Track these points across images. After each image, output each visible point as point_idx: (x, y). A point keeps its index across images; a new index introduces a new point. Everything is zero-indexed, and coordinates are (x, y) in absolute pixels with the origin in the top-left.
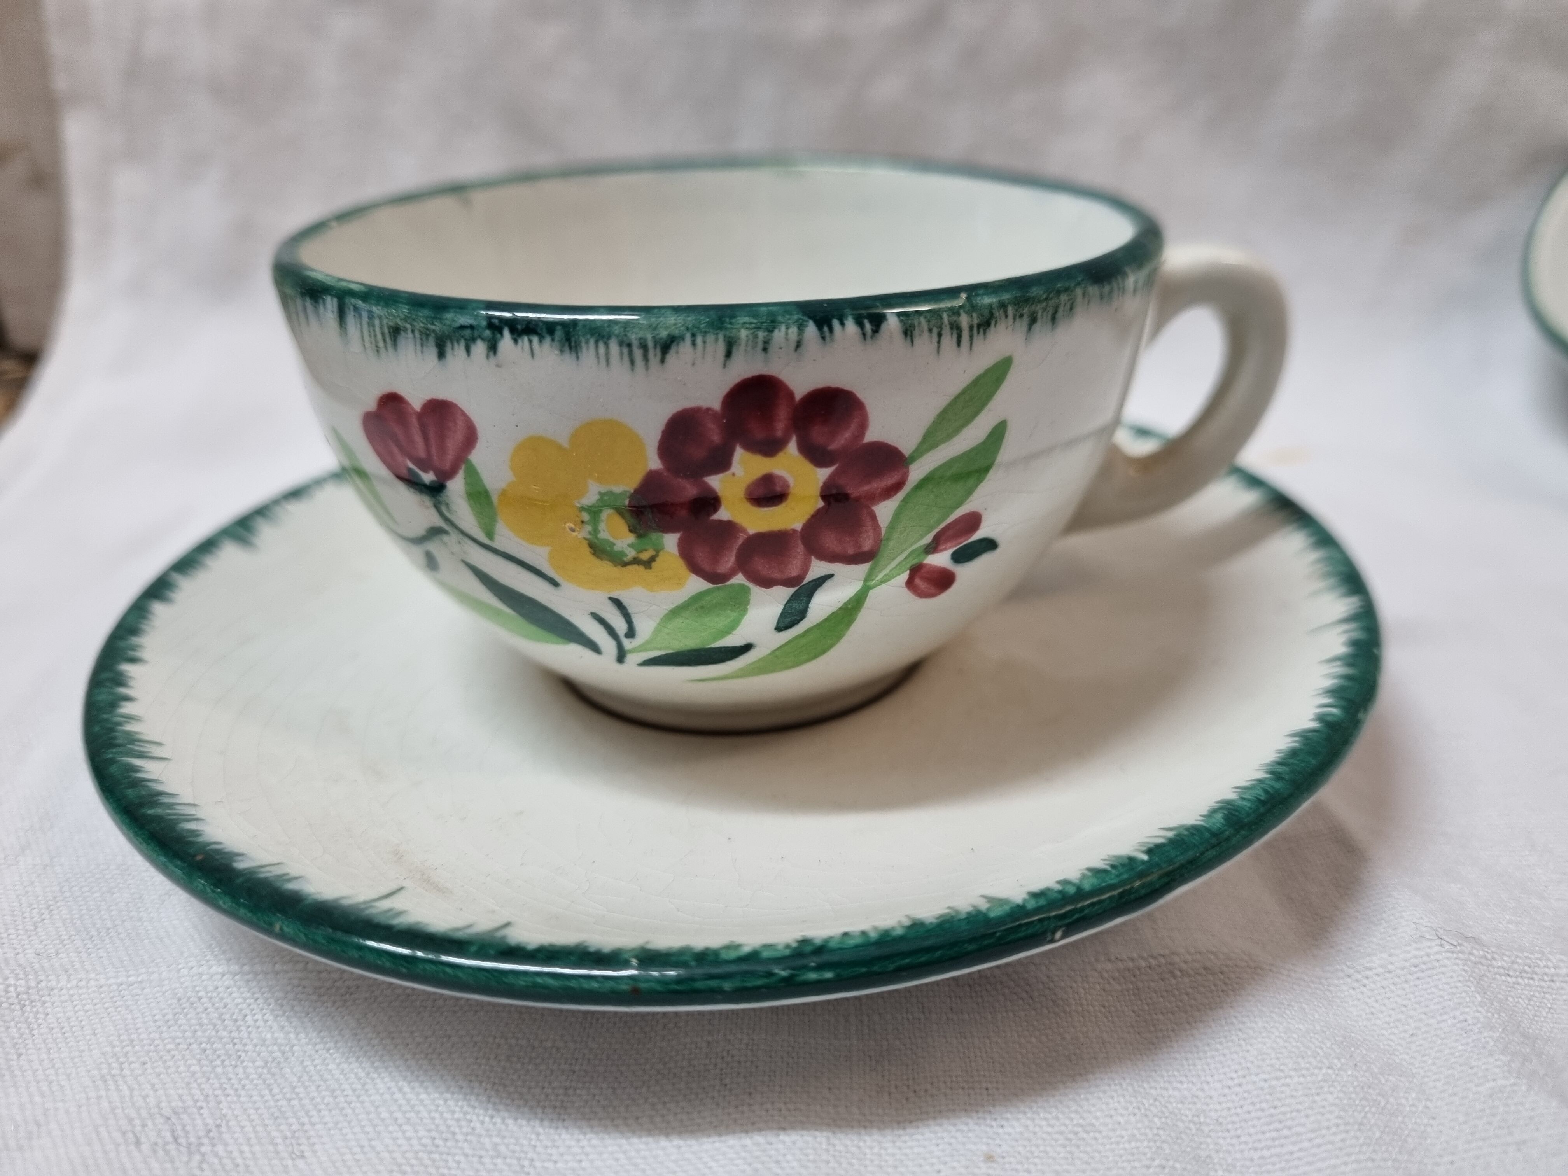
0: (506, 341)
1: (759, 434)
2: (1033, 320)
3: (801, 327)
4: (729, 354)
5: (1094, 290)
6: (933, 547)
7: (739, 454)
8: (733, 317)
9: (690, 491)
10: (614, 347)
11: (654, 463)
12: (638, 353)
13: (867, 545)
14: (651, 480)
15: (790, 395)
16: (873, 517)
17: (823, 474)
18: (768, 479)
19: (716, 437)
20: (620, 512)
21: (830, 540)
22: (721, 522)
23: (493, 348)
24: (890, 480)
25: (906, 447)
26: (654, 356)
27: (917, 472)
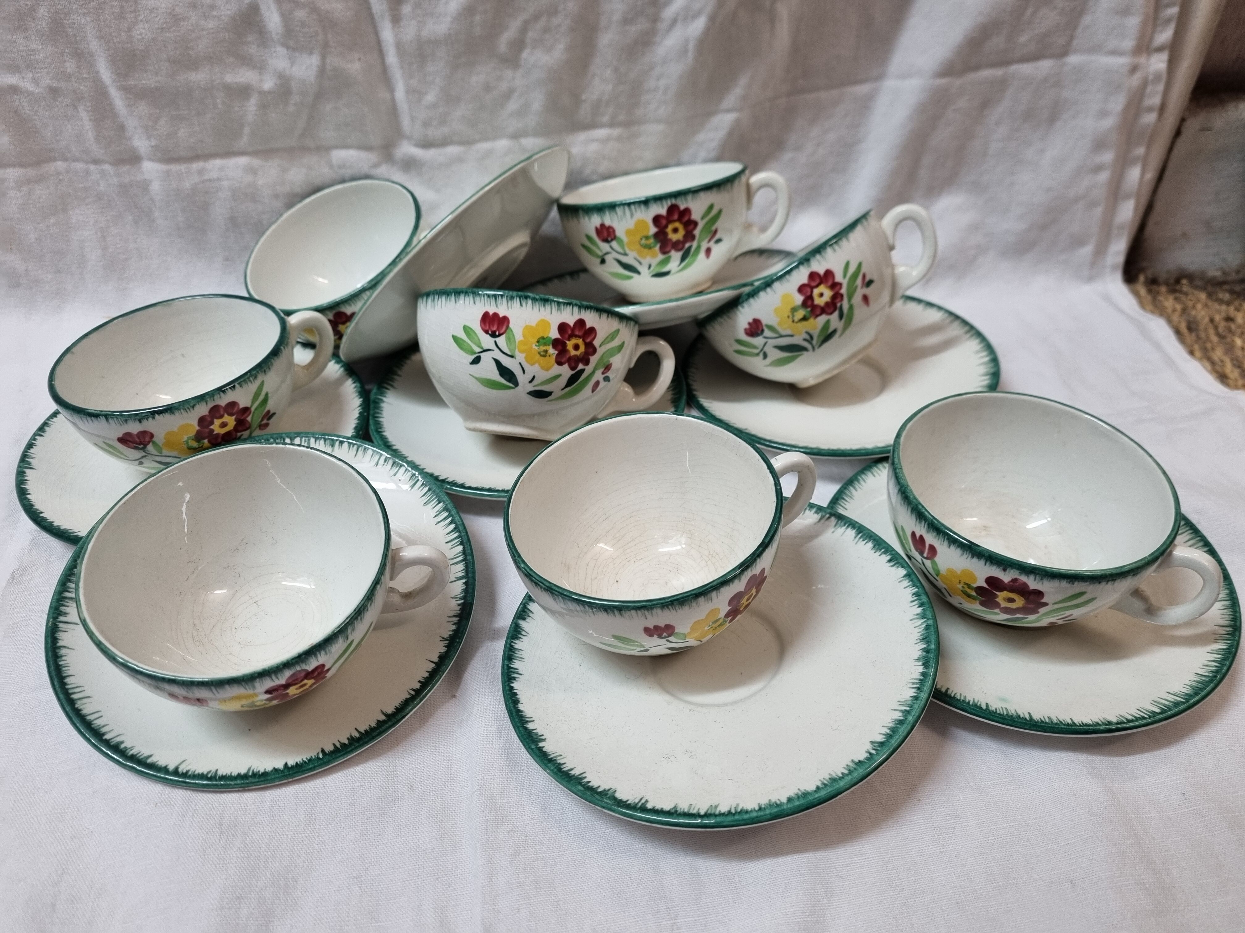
0: (157, 416)
1: (218, 415)
2: (265, 371)
3: (219, 394)
4: (207, 404)
5: (275, 358)
6: (262, 420)
7: (215, 421)
8: (205, 396)
9: (207, 430)
10: (182, 410)
11: (198, 428)
12: (188, 410)
13: (248, 426)
14: (198, 433)
15: (222, 406)
16: (247, 421)
17: (234, 417)
18: (223, 423)
19: (209, 419)
20: (193, 440)
21: (240, 428)
22: (216, 434)
23: (154, 418)
24: (248, 413)
25: (249, 406)
26: (191, 409)
27: (253, 409)
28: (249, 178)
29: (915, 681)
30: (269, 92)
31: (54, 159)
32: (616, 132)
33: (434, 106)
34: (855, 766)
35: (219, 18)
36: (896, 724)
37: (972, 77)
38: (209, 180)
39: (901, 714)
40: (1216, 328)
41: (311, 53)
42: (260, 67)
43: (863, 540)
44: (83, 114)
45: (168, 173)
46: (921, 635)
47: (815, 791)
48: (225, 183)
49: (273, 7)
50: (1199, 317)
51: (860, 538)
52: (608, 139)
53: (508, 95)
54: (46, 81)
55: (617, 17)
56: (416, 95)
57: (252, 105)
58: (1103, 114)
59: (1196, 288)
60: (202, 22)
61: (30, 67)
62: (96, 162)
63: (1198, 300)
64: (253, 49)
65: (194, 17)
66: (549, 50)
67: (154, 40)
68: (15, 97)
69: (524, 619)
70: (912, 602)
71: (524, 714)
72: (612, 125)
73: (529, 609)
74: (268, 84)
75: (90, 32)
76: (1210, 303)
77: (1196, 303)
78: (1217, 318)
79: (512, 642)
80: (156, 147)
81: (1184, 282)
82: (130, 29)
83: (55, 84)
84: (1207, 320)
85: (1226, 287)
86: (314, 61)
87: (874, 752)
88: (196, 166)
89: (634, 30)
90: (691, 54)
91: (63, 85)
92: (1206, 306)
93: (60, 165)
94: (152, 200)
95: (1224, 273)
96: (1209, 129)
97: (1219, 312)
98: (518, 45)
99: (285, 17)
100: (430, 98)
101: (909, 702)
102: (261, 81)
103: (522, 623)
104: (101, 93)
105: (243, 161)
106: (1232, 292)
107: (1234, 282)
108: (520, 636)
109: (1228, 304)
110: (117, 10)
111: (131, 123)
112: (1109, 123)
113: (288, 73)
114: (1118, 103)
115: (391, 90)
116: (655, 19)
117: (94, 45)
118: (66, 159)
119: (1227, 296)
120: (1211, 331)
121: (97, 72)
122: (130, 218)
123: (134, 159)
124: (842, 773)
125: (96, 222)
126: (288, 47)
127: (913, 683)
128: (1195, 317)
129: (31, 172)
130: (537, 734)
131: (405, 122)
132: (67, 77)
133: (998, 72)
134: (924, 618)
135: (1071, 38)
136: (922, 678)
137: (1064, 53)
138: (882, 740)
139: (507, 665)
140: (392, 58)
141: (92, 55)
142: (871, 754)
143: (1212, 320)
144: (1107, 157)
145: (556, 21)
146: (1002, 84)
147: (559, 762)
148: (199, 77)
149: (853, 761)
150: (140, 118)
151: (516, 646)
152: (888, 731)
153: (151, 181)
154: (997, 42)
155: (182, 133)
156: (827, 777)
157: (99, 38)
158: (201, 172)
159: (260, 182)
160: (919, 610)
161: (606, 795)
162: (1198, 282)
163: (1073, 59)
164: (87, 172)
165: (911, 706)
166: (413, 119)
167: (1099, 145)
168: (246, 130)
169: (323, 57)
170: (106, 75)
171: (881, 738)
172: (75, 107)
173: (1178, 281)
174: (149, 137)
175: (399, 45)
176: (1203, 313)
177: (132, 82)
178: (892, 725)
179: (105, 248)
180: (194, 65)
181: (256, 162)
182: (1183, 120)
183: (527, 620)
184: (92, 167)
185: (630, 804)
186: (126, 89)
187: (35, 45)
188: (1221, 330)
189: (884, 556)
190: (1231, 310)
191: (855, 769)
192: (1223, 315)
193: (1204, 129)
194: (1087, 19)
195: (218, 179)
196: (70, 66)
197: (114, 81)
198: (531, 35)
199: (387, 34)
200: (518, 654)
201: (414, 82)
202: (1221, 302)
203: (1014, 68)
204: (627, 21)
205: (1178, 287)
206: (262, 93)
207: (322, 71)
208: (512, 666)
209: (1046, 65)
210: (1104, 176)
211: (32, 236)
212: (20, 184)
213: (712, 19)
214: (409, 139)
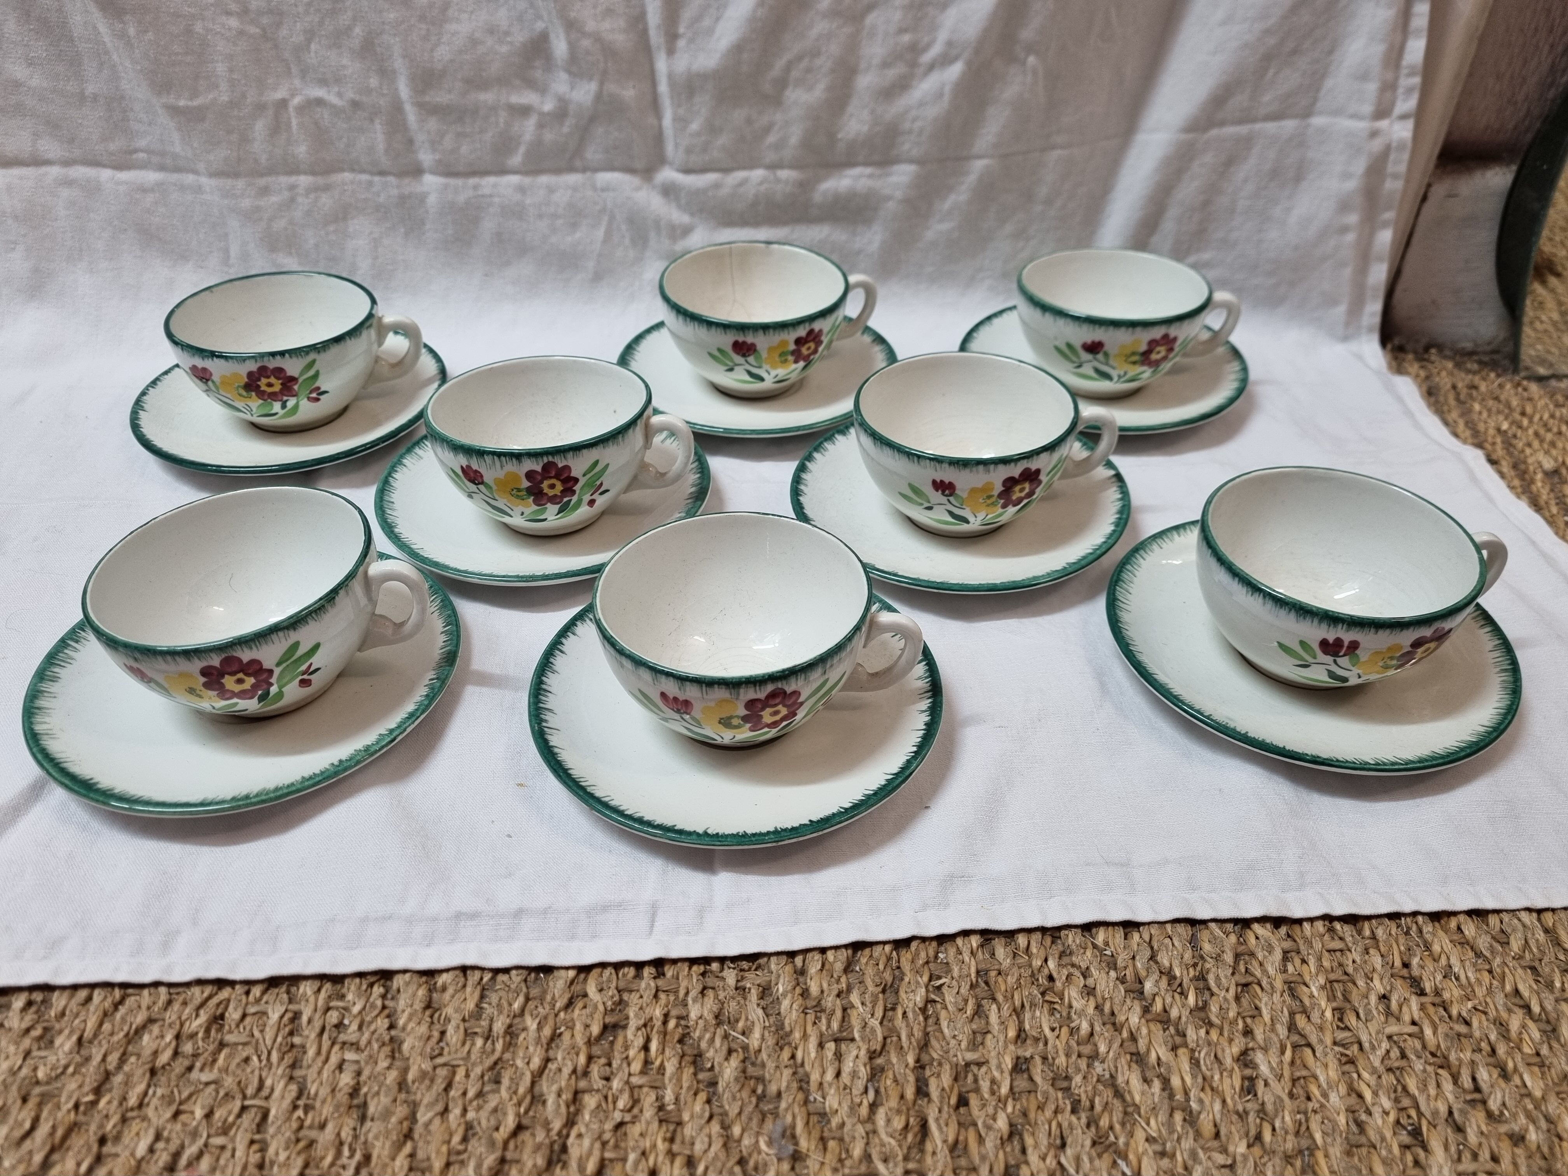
28: (518, 197)
30: (548, 114)
31: (342, 170)
32: (868, 170)
33: (698, 134)
35: (511, 43)
37: (1214, 132)
38: (483, 196)
40: (1458, 394)
41: (591, 79)
42: (542, 90)
44: (378, 127)
45: (446, 187)
48: (496, 200)
49: (562, 36)
50: (1442, 384)
52: (861, 176)
53: (767, 129)
54: (350, 95)
55: (876, 61)
56: (681, 122)
57: (531, 124)
58: (1346, 176)
59: (1446, 357)
60: (497, 47)
61: (338, 81)
62: (382, 173)
63: (1445, 368)
64: (538, 74)
65: (490, 41)
66: (810, 89)
67: (452, 61)
68: (319, 109)
72: (866, 164)
74: (548, 106)
75: (397, 51)
76: (1456, 372)
77: (1441, 370)
78: (1460, 385)
80: (439, 162)
81: (1433, 351)
82: (432, 50)
83: (357, 98)
84: (1449, 386)
85: (1475, 358)
86: (592, 87)
88: (472, 181)
89: (892, 73)
90: (947, 98)
91: (364, 99)
92: (1451, 374)
93: (347, 176)
94: (427, 212)
95: (1476, 345)
96: (1456, 196)
97: (1462, 380)
98: (782, 83)
99: (573, 46)
100: (694, 126)
102: (542, 103)
104: (397, 107)
105: (514, 179)
106: (1480, 362)
107: (1485, 353)
109: (1475, 373)
110: (423, 32)
111: (420, 138)
112: (1351, 185)
113: (567, 96)
114: (1360, 166)
115: (659, 116)
116: (913, 64)
117: (399, 64)
118: (353, 170)
119: (1475, 366)
120: (1451, 397)
121: (396, 89)
122: (402, 230)
123: (417, 171)
125: (371, 233)
126: (570, 73)
128: (1438, 384)
129: (320, 180)
131: (670, 149)
132: (369, 91)
133: (1243, 130)
135: (1315, 100)
137: (1307, 113)
140: (663, 88)
141: (394, 72)
143: (1454, 387)
144: (1353, 219)
145: (818, 62)
146: (1248, 141)
148: (487, 97)
150: (429, 132)
153: (428, 193)
154: (1240, 100)
155: (464, 149)
157: (404, 57)
158: (476, 187)
159: (528, 201)
162: (1448, 353)
163: (1317, 121)
164: (370, 184)
166: (676, 145)
167: (1344, 206)
168: (522, 149)
169: (602, 84)
170: (404, 90)
172: (372, 121)
173: (1427, 349)
174: (434, 151)
175: (670, 76)
176: (1447, 380)
177: (427, 99)
179: (376, 258)
180: (483, 85)
181: (527, 180)
182: (1429, 186)
184: (377, 179)
186: (420, 105)
187: (345, 61)
188: (1462, 397)
190: (1477, 380)
192: (1466, 382)
193: (1450, 196)
194: (1329, 83)
195: (491, 196)
196: (374, 82)
197: (411, 97)
198: (795, 74)
199: (662, 65)
201: (681, 111)
202: (1469, 371)
203: (1258, 126)
204: (885, 65)
205: (1426, 356)
206: (542, 114)
207: (598, 97)
209: (1289, 125)
210: (1350, 237)
211: (312, 242)
212: (309, 191)
213: (969, 64)
214: (671, 164)
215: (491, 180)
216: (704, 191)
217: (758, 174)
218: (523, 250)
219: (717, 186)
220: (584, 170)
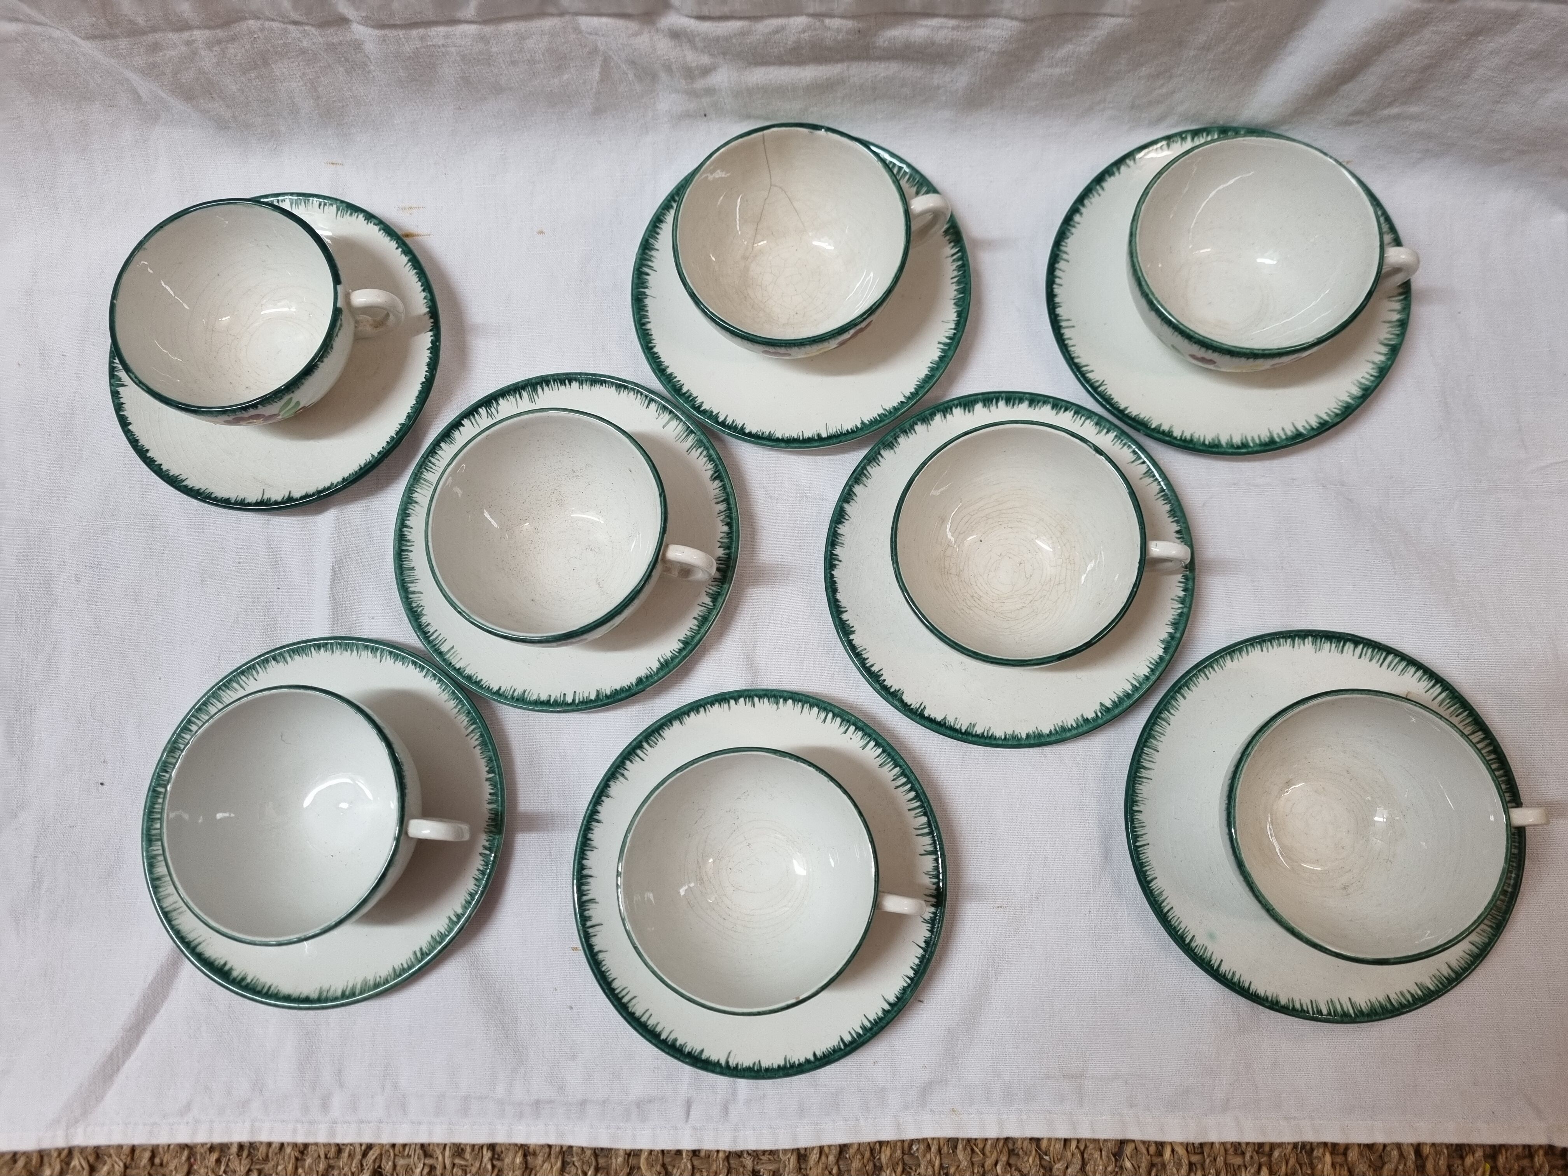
29: (1153, 661)
31: (244, 19)
34: (1082, 722)
36: (1124, 695)
38: (434, 46)
39: (1131, 687)
43: (1164, 500)
45: (385, 37)
46: (1174, 619)
47: (1048, 735)
48: (453, 49)
51: (1162, 496)
62: (296, 23)
69: (848, 502)
70: (1180, 582)
71: (840, 604)
73: (853, 492)
79: (836, 527)
80: (368, 15)
87: (1099, 714)
93: (253, 24)
94: (367, 57)
101: (1141, 680)
103: (846, 506)
105: (470, 28)
108: (843, 520)
118: (258, 19)
123: (341, 22)
124: (1072, 725)
125: (303, 74)
127: (1151, 663)
129: (220, 34)
130: (848, 625)
134: (1183, 604)
136: (1158, 661)
138: (1109, 706)
139: (830, 551)
142: (1097, 715)
147: (864, 656)
149: (1082, 716)
151: (839, 531)
152: (1116, 699)
153: (363, 42)
156: (1060, 724)
159: (494, 49)
160: (1182, 594)
161: (896, 696)
164: (285, 31)
165: (1141, 684)
171: (1108, 704)
174: (359, 7)
178: (1121, 694)
183: (851, 503)
184: (291, 27)
185: (912, 709)
189: (1175, 524)
191: (1082, 725)
195: (444, 46)
200: (841, 539)
208: (834, 552)
214: (678, 10)
215: (442, 30)
216: (727, 39)
217: (798, 22)
218: (498, 89)
219: (743, 34)
220: (561, 14)
